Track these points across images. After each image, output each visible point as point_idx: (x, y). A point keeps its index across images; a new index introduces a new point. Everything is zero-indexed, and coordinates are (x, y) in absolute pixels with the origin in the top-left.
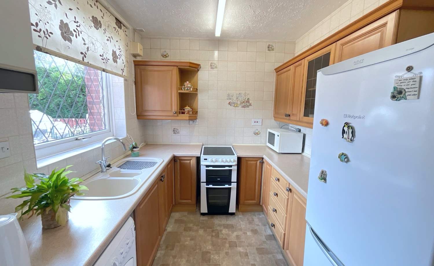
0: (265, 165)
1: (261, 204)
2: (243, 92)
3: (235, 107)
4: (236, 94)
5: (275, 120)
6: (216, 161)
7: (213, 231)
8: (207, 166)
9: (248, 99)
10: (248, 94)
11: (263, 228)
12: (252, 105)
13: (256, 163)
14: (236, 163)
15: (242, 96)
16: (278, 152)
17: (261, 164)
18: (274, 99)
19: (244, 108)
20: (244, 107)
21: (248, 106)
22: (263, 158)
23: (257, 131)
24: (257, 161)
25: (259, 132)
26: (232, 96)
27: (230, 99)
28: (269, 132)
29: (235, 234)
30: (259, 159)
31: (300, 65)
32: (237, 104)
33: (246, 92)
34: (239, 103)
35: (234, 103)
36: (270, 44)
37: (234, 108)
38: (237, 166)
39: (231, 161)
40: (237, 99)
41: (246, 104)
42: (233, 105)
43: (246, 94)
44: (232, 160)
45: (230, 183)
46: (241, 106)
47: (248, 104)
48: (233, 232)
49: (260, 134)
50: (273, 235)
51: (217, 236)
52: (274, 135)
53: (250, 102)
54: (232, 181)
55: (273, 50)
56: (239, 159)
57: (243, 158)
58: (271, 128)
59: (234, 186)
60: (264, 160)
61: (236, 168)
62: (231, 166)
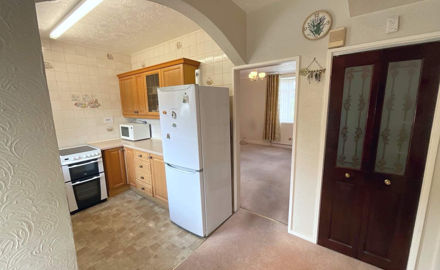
0: (126, 153)
1: (128, 183)
2: (90, 94)
3: (84, 107)
4: (82, 96)
5: (124, 117)
6: (80, 158)
7: (92, 218)
8: (70, 165)
9: (96, 100)
10: (96, 96)
11: (135, 197)
12: (101, 106)
13: (118, 152)
14: (100, 156)
15: (89, 97)
16: (134, 140)
17: (123, 152)
18: (120, 100)
19: (93, 109)
20: (93, 107)
21: (97, 107)
22: (123, 147)
23: (110, 128)
24: (119, 150)
25: (112, 128)
26: (78, 98)
27: (76, 100)
28: (122, 127)
29: (114, 209)
30: (119, 148)
31: (140, 76)
32: (85, 105)
33: (93, 93)
34: (87, 103)
35: (80, 104)
36: (109, 53)
37: (82, 108)
38: (102, 158)
39: (95, 155)
40: (84, 99)
41: (95, 104)
42: (81, 106)
43: (94, 96)
44: (97, 154)
45: (98, 174)
46: (90, 107)
47: (97, 105)
48: (112, 210)
49: (113, 130)
50: (143, 197)
51: (98, 217)
52: (127, 128)
53: (99, 103)
54: (100, 172)
55: (112, 59)
56: (103, 152)
57: (105, 151)
58: (122, 124)
59: (102, 176)
60: (125, 148)
61: (101, 159)
62: (96, 159)
